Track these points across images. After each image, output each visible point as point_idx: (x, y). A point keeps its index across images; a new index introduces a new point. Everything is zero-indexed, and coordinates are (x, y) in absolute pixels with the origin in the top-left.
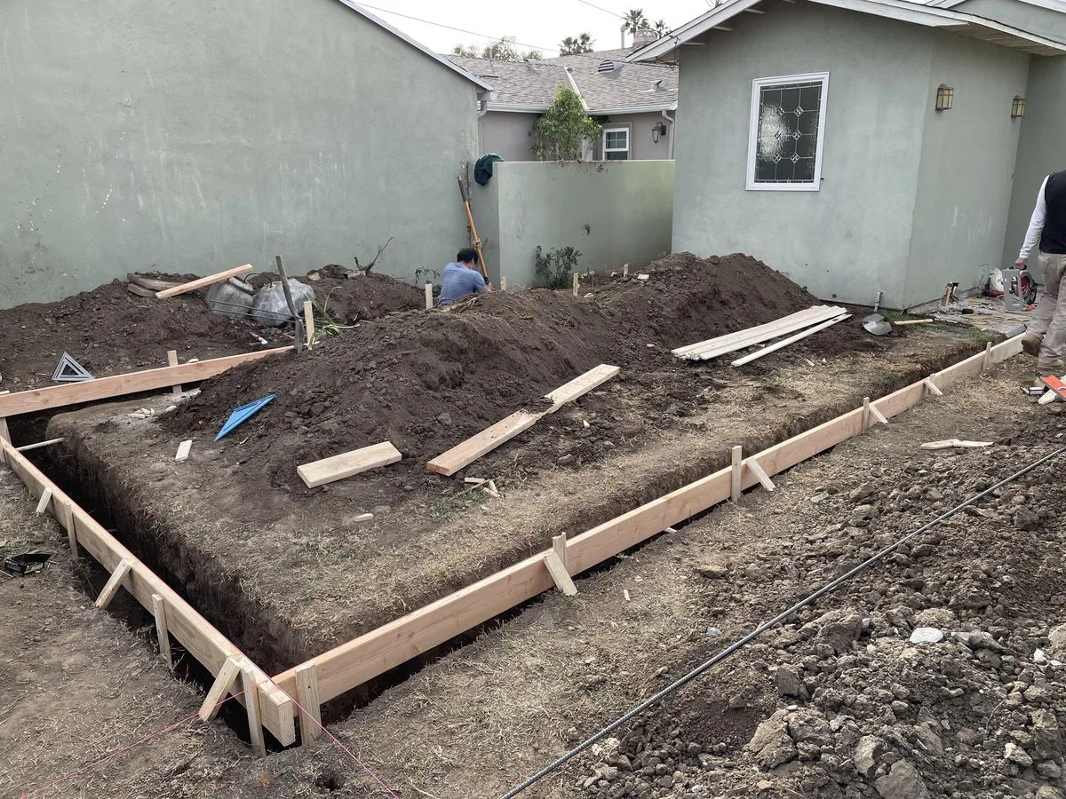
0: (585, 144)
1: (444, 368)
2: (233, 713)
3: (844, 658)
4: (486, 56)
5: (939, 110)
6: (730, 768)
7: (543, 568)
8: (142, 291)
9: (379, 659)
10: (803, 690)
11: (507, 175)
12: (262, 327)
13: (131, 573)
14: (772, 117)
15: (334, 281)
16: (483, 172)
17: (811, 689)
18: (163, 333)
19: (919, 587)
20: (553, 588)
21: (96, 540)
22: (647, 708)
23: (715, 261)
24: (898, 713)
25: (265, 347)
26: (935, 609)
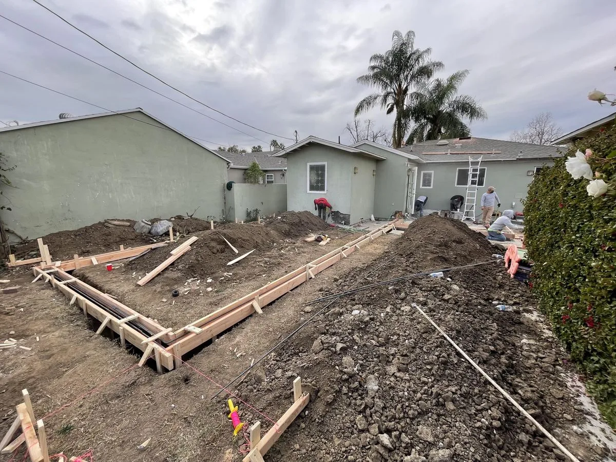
0: (261, 178)
1: (219, 247)
2: (151, 363)
3: (336, 321)
4: (229, 151)
5: (355, 173)
6: (307, 355)
7: (252, 306)
8: (110, 225)
9: (200, 340)
10: (326, 331)
11: (236, 187)
12: (154, 236)
13: (110, 321)
14: (313, 173)
15: (180, 220)
16: (229, 186)
17: (327, 330)
18: (118, 239)
19: (354, 300)
20: (255, 312)
21: (96, 311)
22: (284, 342)
23: (300, 213)
24: (349, 333)
25: (155, 243)
26: (357, 305)
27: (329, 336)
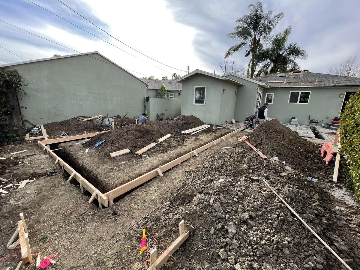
0: (166, 95)
1: (139, 135)
2: (95, 201)
3: (208, 185)
4: (148, 79)
5: (224, 93)
6: (189, 206)
7: (157, 171)
8: (79, 120)
9: (125, 190)
10: (201, 191)
11: (151, 100)
12: (104, 127)
13: (75, 175)
14: (197, 92)
15: (118, 118)
16: (147, 99)
17: (203, 191)
18: (84, 128)
19: (220, 172)
20: (159, 175)
21: (68, 168)
22: (175, 196)
23: (188, 117)
24: (217, 194)
25: (104, 130)
26: (223, 176)
27: (204, 195)
